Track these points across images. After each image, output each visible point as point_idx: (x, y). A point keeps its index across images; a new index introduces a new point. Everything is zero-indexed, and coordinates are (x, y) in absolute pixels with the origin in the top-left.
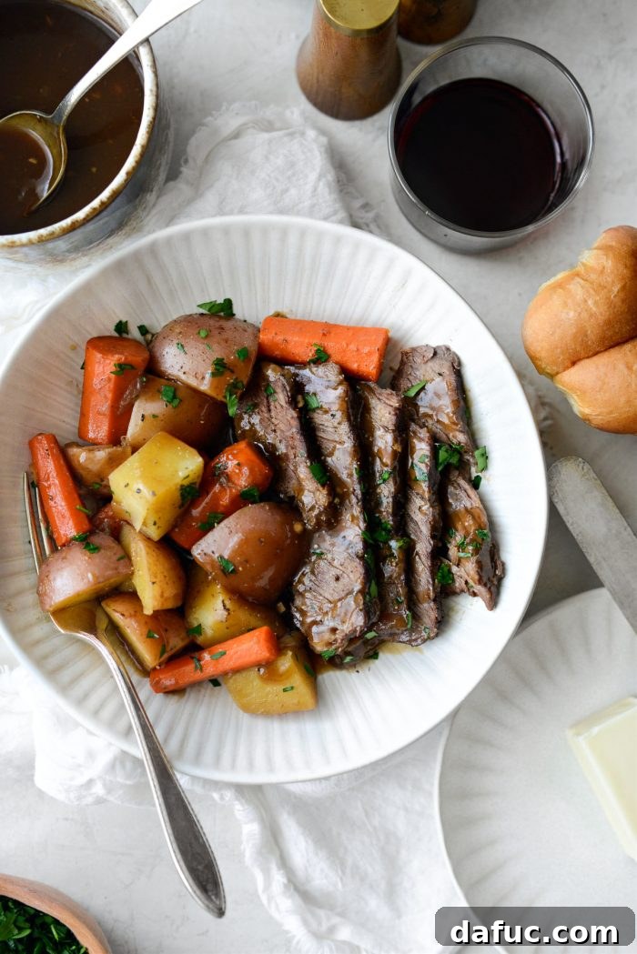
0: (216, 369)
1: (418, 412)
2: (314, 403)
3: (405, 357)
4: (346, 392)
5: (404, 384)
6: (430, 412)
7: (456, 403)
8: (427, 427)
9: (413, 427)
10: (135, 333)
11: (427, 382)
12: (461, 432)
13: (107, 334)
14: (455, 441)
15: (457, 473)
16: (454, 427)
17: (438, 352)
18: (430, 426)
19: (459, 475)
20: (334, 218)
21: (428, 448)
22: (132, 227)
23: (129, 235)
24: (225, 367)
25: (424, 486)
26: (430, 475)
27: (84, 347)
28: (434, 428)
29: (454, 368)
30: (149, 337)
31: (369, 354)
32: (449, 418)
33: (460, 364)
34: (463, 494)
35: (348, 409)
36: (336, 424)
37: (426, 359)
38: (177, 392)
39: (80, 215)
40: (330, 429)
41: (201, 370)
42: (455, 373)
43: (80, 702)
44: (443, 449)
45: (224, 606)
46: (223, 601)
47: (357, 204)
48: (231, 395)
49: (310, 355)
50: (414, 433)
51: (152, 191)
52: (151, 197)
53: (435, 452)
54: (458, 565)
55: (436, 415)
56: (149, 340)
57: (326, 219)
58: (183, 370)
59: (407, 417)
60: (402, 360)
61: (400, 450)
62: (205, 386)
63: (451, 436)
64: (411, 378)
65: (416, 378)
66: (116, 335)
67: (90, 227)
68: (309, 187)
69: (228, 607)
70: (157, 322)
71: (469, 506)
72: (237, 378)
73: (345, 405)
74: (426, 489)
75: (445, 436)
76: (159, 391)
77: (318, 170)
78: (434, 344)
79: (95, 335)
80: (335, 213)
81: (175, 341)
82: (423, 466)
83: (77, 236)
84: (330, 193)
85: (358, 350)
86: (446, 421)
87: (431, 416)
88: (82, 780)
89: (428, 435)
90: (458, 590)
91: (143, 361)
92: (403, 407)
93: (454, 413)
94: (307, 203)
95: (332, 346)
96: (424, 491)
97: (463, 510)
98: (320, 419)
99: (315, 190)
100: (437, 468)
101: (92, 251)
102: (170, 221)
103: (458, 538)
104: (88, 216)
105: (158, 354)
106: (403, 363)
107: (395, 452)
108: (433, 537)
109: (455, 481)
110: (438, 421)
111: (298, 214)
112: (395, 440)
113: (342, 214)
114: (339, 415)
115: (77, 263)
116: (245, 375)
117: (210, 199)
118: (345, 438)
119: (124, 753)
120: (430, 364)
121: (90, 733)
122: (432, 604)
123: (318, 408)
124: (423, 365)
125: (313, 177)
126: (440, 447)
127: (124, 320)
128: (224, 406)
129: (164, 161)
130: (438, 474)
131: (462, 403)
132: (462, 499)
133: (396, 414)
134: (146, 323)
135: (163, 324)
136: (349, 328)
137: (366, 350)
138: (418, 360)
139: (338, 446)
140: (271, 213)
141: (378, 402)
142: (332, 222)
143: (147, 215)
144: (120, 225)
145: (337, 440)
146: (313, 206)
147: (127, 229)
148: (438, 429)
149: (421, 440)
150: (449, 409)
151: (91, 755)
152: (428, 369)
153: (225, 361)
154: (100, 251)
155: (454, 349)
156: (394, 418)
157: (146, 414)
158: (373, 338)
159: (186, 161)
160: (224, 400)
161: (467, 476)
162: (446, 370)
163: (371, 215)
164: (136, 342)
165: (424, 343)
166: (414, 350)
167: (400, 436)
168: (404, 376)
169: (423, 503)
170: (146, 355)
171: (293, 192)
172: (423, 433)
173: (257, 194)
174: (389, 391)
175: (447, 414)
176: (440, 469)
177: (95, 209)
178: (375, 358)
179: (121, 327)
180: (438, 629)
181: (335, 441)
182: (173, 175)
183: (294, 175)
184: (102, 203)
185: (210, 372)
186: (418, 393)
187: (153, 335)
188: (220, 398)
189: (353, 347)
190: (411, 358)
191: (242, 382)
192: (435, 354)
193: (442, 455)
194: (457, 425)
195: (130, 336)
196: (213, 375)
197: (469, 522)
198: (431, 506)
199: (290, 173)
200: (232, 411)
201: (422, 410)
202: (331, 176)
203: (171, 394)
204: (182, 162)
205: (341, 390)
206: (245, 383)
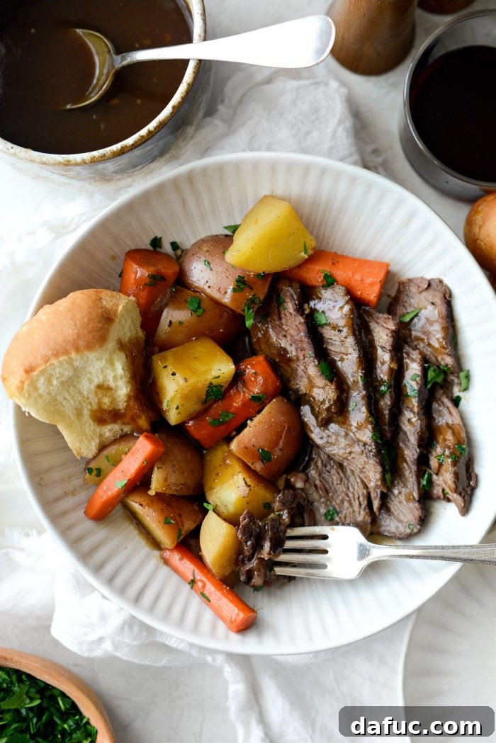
0: (237, 285)
1: (411, 335)
2: (322, 320)
3: (402, 286)
4: (351, 311)
5: (400, 310)
6: (423, 337)
7: (445, 329)
8: (419, 349)
9: (407, 348)
10: (167, 248)
11: (421, 309)
12: (449, 355)
13: (144, 247)
14: (443, 363)
15: (441, 392)
16: (443, 351)
17: (433, 283)
18: (421, 349)
19: (443, 393)
20: (350, 159)
21: (419, 368)
22: (171, 155)
23: (169, 162)
24: (245, 284)
25: (415, 402)
26: (420, 391)
27: (123, 258)
28: (425, 351)
29: (445, 298)
30: (179, 252)
31: (372, 284)
32: (440, 343)
33: (451, 296)
34: (445, 411)
35: (353, 325)
36: (342, 339)
37: (421, 289)
38: (202, 302)
39: (130, 141)
40: (338, 343)
41: (224, 285)
42: (446, 303)
43: (97, 570)
44: (432, 369)
45: (246, 483)
46: (244, 479)
47: (369, 149)
48: (249, 309)
49: (320, 281)
50: (408, 354)
51: (192, 125)
52: (190, 130)
53: (425, 371)
54: (437, 474)
55: (428, 339)
56: (180, 254)
57: (342, 159)
58: (208, 284)
59: (402, 340)
60: (399, 288)
61: (396, 368)
62: (227, 300)
63: (439, 358)
64: (406, 305)
65: (410, 305)
66: (151, 248)
67: (137, 152)
68: (329, 131)
69: (249, 483)
70: (187, 241)
71: (450, 422)
72: (254, 295)
73: (351, 322)
74: (416, 404)
75: (434, 359)
76: (186, 301)
77: (338, 116)
78: (429, 276)
79: (133, 247)
80: (350, 155)
81: (203, 259)
82: (414, 384)
83: (124, 159)
84: (347, 138)
85: (362, 280)
86: (437, 345)
87: (422, 340)
88: (94, 636)
89: (420, 356)
90: (435, 496)
91: (174, 273)
92: (399, 330)
93: (444, 339)
94: (327, 145)
95: (340, 274)
96: (414, 406)
97: (444, 425)
98: (328, 333)
99: (334, 133)
100: (426, 387)
101: (136, 173)
102: (205, 152)
103: (439, 450)
104: (136, 142)
105: (187, 268)
106: (399, 292)
107: (391, 370)
108: (419, 446)
109: (439, 399)
110: (429, 345)
111: (318, 154)
112: (392, 359)
113: (356, 157)
114: (345, 330)
115: (122, 183)
116: (262, 293)
117: (242, 135)
118: (351, 350)
119: (133, 617)
120: (424, 294)
121: (104, 597)
122: (417, 504)
123: (326, 324)
124: (418, 295)
125: (333, 122)
126: (429, 367)
127: (159, 236)
128: (241, 318)
129: (204, 99)
130: (427, 392)
131: (451, 330)
132: (445, 416)
133: (392, 336)
134: (177, 240)
135: (193, 242)
136: (355, 260)
137: (370, 280)
138: (414, 289)
139: (344, 357)
140: (295, 151)
141: (376, 325)
142: (347, 163)
143: (185, 146)
144: (162, 153)
145: (344, 351)
146: (331, 148)
147: (167, 156)
148: (428, 351)
149: (413, 360)
150: (440, 335)
151: (103, 617)
152: (422, 298)
153: (245, 279)
154: (142, 174)
155: (446, 281)
156: (391, 339)
157: (173, 320)
158: (377, 270)
159: (222, 101)
160: (242, 312)
161: (450, 395)
162: (438, 301)
163: (379, 160)
164: (167, 255)
165: (420, 275)
166: (410, 280)
167: (396, 355)
168: (401, 302)
169: (412, 415)
170: (177, 268)
171: (315, 134)
172: (415, 355)
173: (284, 133)
174: (386, 316)
175: (438, 339)
176: (429, 386)
177: (142, 137)
178: (376, 289)
179: (156, 242)
180: (421, 525)
181: (342, 353)
182: (211, 112)
183: (317, 119)
184: (150, 132)
185: (231, 287)
186: (412, 319)
187: (183, 251)
188: (239, 311)
189: (358, 277)
190: (407, 287)
191: (259, 298)
192: (429, 285)
193: (431, 374)
194: (445, 348)
195: (162, 251)
196: (234, 290)
197: (449, 436)
198: (419, 419)
199: (314, 117)
200: (249, 323)
201: (414, 333)
202: (349, 123)
203: (196, 305)
204: (219, 100)
205: (347, 308)
206: (262, 298)
